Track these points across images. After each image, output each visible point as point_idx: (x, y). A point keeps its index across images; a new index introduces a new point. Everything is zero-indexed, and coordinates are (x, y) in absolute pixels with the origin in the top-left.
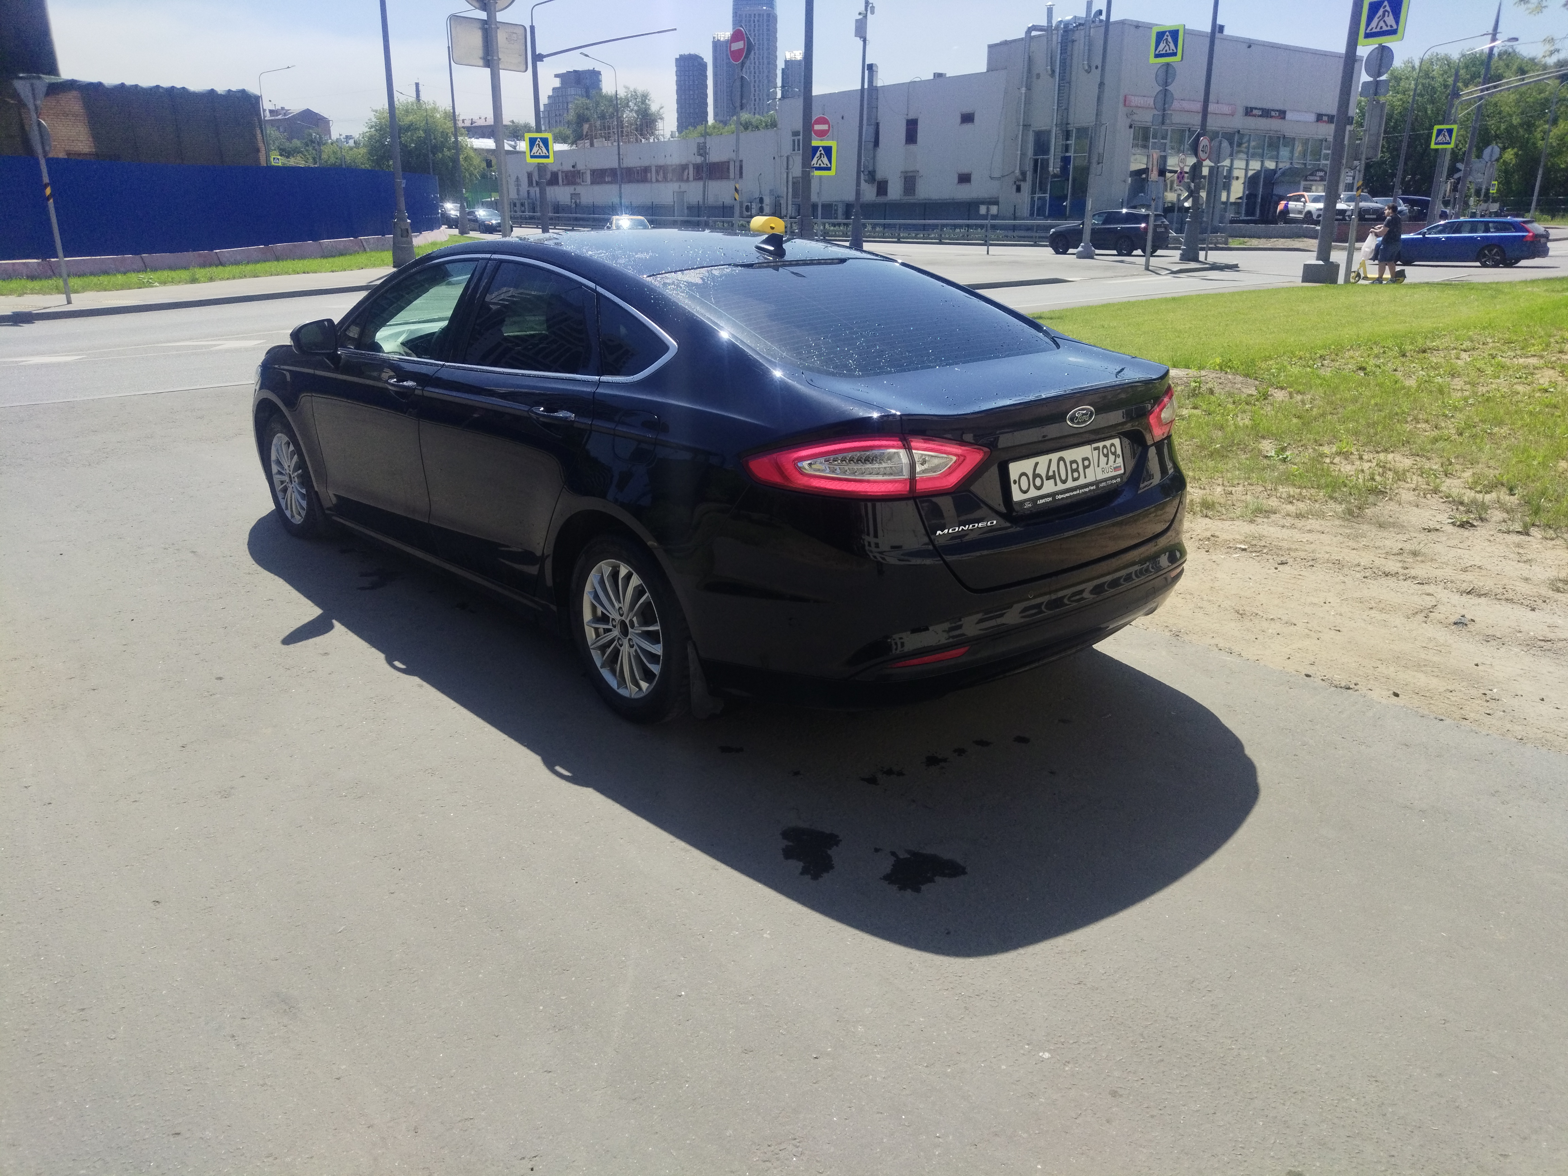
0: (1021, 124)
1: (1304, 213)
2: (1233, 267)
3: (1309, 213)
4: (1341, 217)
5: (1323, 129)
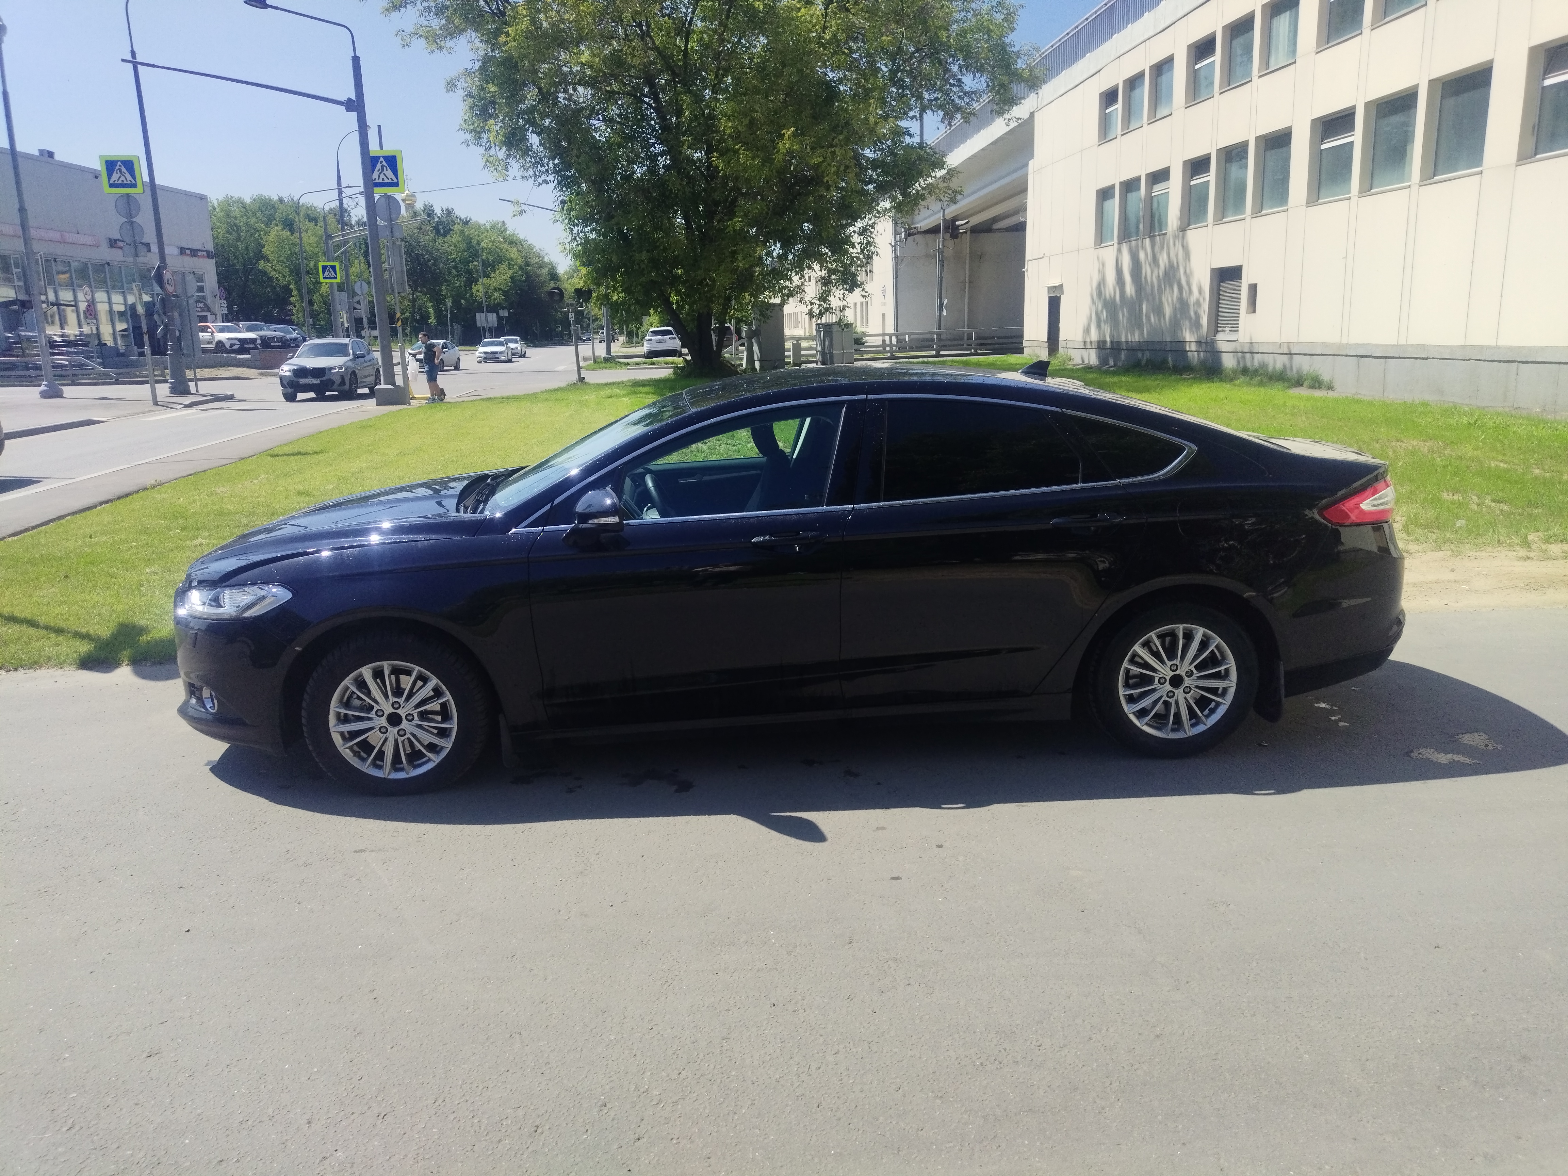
1: (214, 343)
2: (230, 398)
3: (220, 343)
4: (253, 346)
5: (188, 263)
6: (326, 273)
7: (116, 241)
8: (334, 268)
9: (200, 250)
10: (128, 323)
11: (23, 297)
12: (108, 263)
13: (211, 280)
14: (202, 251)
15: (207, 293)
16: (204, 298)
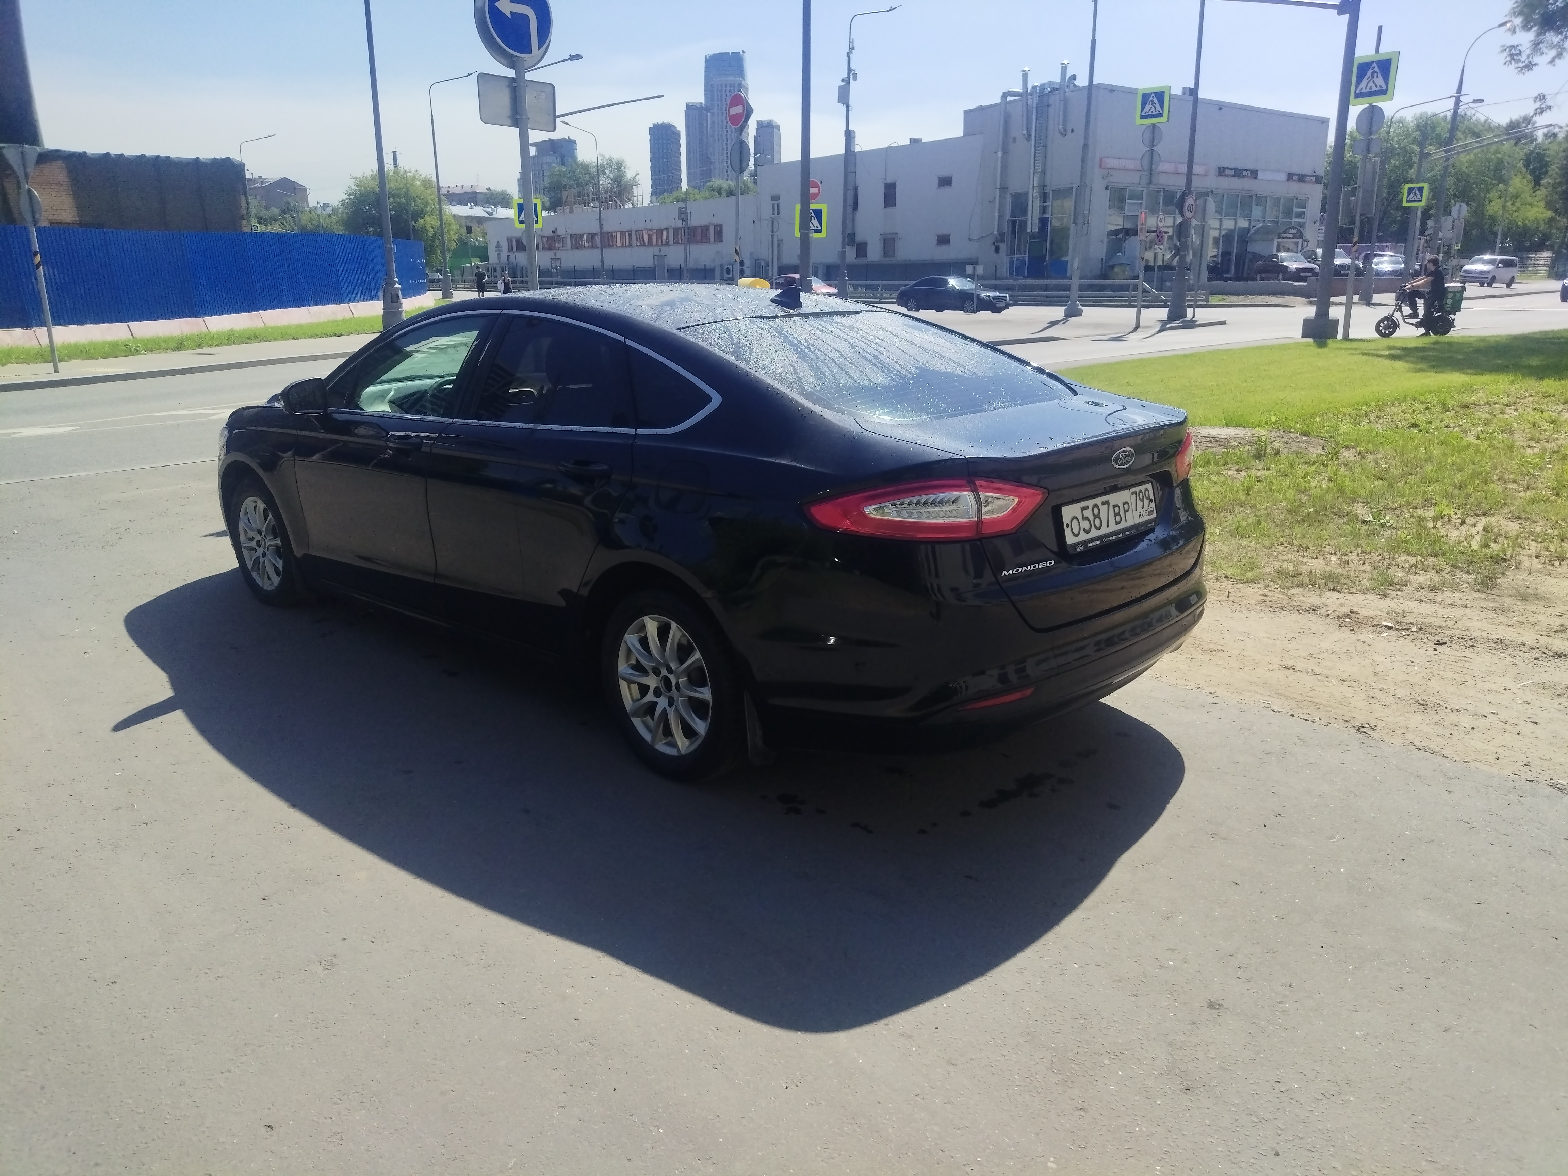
0: (998, 186)
2: (1222, 324)
5: (1294, 189)
6: (1411, 196)
7: (1224, 169)
8: (1421, 190)
9: (1307, 176)
10: (1218, 249)
11: (1128, 225)
12: (1212, 191)
13: (1314, 208)
14: (1311, 176)
15: (1308, 220)
16: (1302, 225)
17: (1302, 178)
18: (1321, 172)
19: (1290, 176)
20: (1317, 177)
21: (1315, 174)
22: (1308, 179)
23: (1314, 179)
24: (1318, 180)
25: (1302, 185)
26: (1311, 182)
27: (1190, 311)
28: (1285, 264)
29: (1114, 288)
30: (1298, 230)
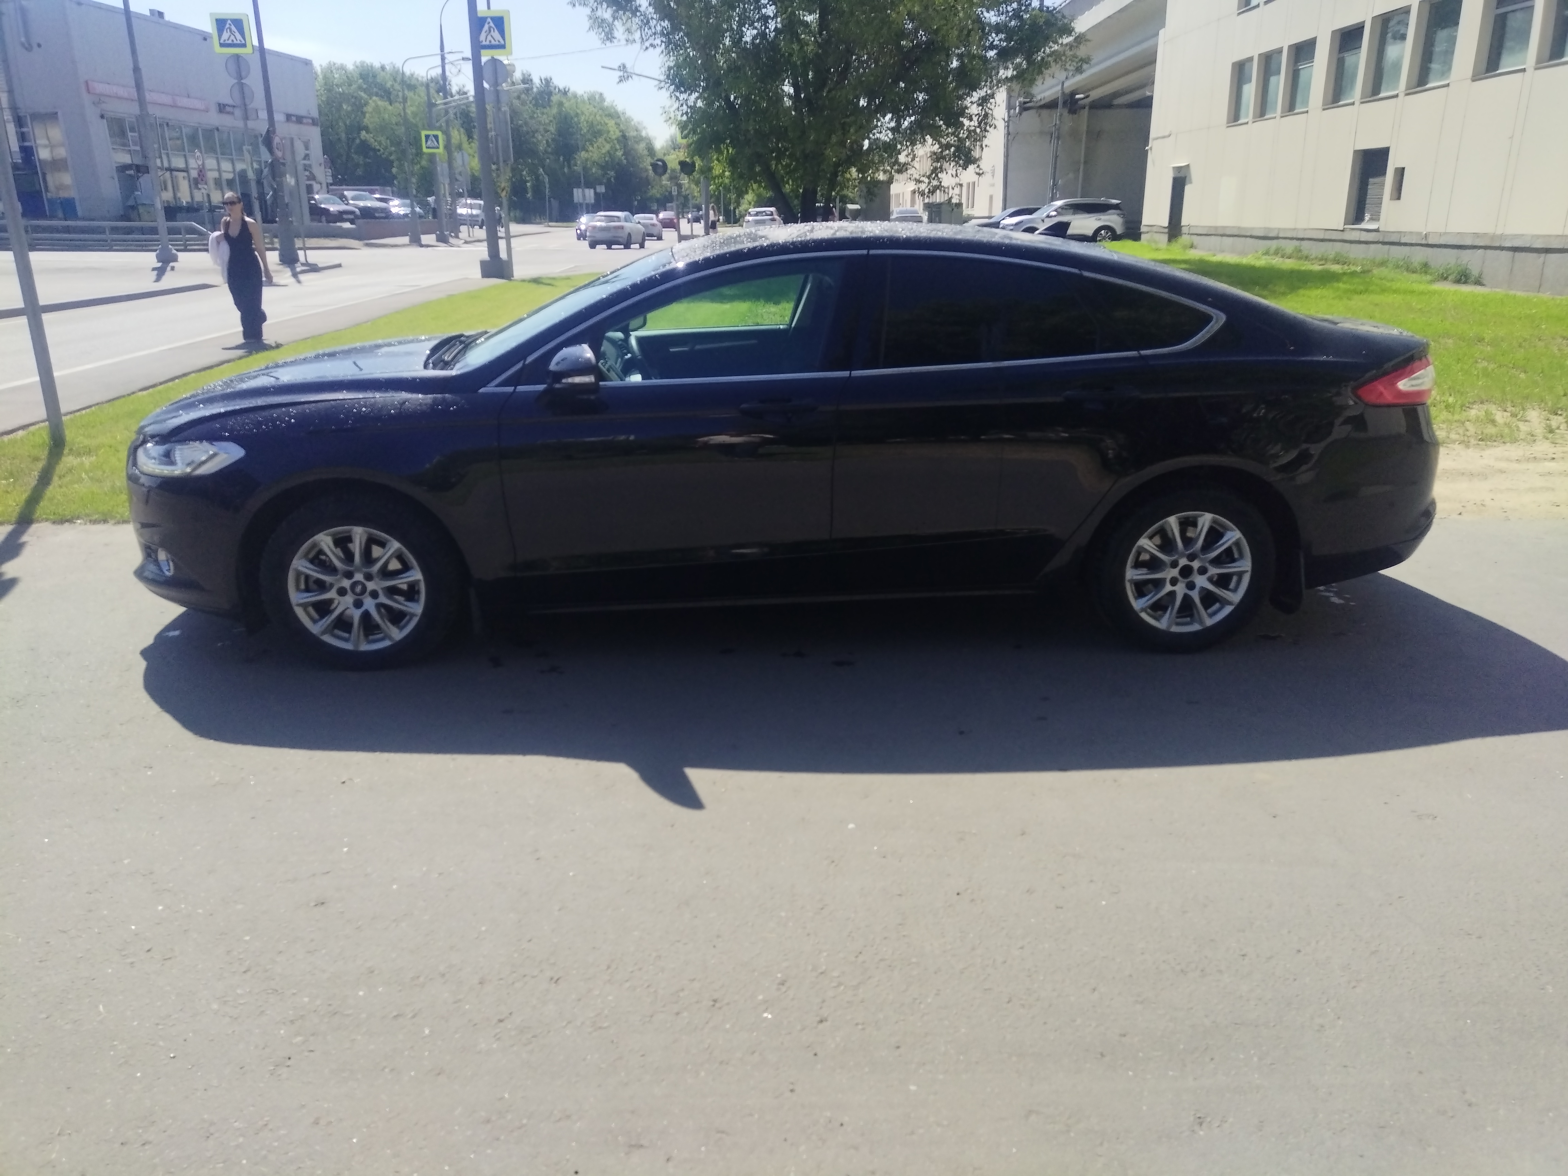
2: (339, 267)
5: (295, 130)
6: (429, 142)
7: (225, 106)
8: (436, 137)
9: (305, 117)
11: (138, 161)
12: (218, 129)
13: (316, 150)
15: (313, 161)
16: (310, 166)
17: (299, 120)
18: (315, 114)
19: (289, 117)
20: (313, 119)
21: (310, 116)
22: (305, 121)
23: (310, 121)
24: (314, 123)
25: (301, 126)
26: (307, 124)
27: (301, 253)
28: (323, 206)
29: (142, 231)
30: (311, 172)
